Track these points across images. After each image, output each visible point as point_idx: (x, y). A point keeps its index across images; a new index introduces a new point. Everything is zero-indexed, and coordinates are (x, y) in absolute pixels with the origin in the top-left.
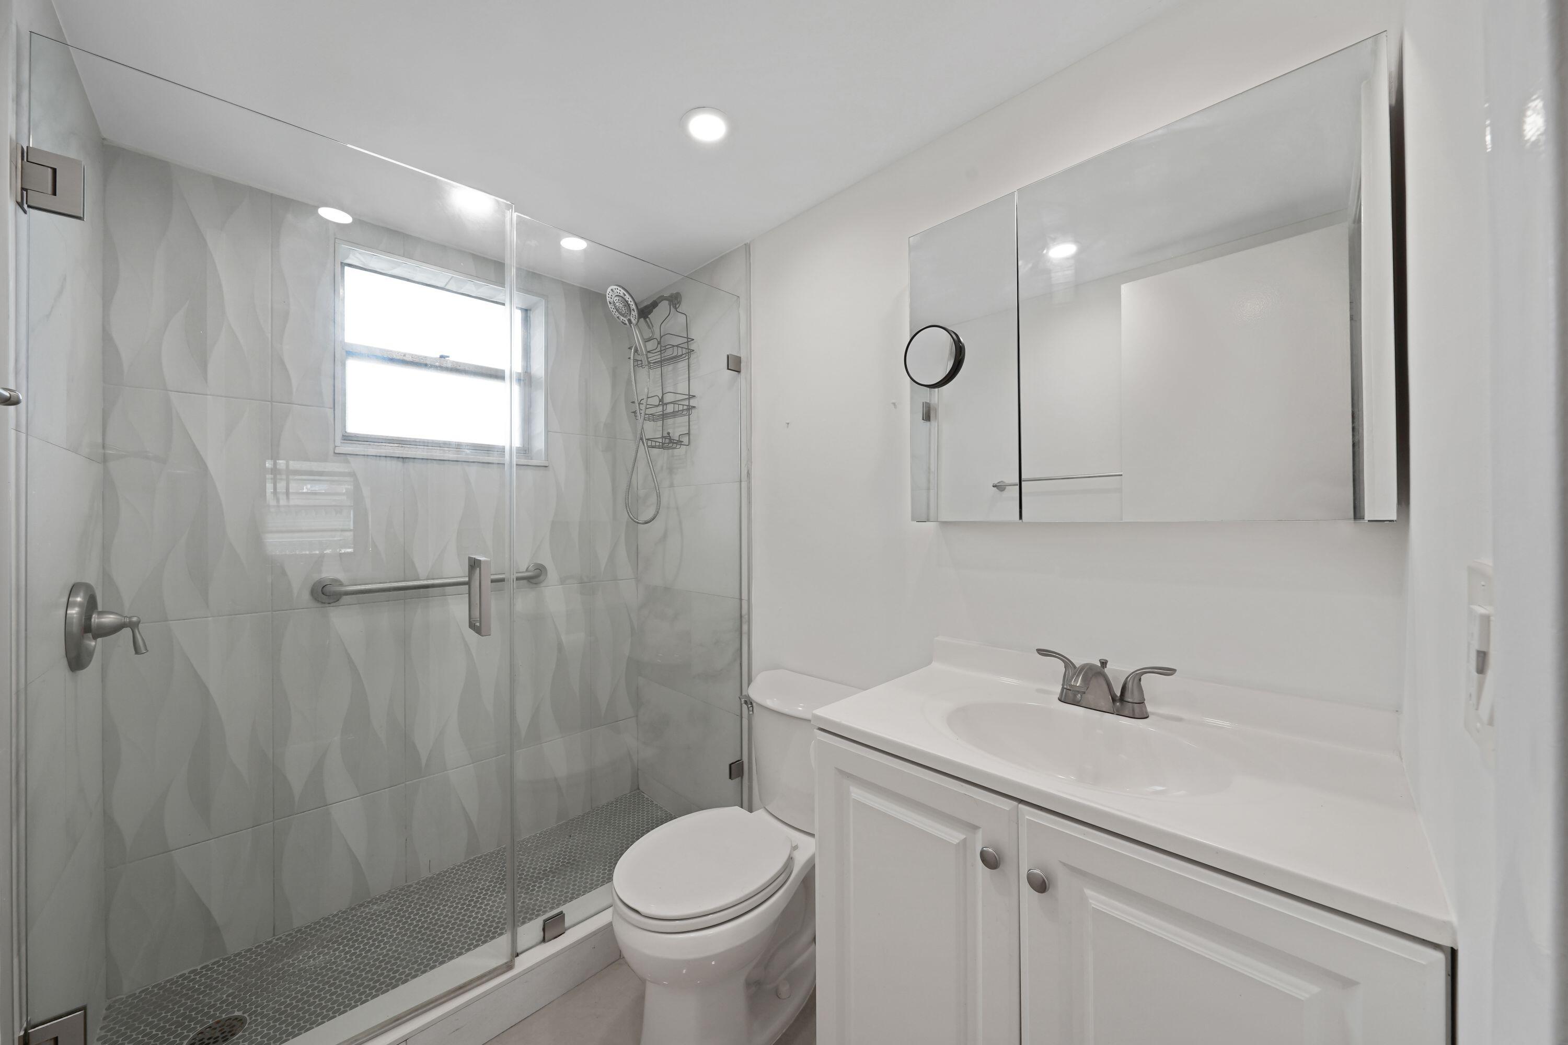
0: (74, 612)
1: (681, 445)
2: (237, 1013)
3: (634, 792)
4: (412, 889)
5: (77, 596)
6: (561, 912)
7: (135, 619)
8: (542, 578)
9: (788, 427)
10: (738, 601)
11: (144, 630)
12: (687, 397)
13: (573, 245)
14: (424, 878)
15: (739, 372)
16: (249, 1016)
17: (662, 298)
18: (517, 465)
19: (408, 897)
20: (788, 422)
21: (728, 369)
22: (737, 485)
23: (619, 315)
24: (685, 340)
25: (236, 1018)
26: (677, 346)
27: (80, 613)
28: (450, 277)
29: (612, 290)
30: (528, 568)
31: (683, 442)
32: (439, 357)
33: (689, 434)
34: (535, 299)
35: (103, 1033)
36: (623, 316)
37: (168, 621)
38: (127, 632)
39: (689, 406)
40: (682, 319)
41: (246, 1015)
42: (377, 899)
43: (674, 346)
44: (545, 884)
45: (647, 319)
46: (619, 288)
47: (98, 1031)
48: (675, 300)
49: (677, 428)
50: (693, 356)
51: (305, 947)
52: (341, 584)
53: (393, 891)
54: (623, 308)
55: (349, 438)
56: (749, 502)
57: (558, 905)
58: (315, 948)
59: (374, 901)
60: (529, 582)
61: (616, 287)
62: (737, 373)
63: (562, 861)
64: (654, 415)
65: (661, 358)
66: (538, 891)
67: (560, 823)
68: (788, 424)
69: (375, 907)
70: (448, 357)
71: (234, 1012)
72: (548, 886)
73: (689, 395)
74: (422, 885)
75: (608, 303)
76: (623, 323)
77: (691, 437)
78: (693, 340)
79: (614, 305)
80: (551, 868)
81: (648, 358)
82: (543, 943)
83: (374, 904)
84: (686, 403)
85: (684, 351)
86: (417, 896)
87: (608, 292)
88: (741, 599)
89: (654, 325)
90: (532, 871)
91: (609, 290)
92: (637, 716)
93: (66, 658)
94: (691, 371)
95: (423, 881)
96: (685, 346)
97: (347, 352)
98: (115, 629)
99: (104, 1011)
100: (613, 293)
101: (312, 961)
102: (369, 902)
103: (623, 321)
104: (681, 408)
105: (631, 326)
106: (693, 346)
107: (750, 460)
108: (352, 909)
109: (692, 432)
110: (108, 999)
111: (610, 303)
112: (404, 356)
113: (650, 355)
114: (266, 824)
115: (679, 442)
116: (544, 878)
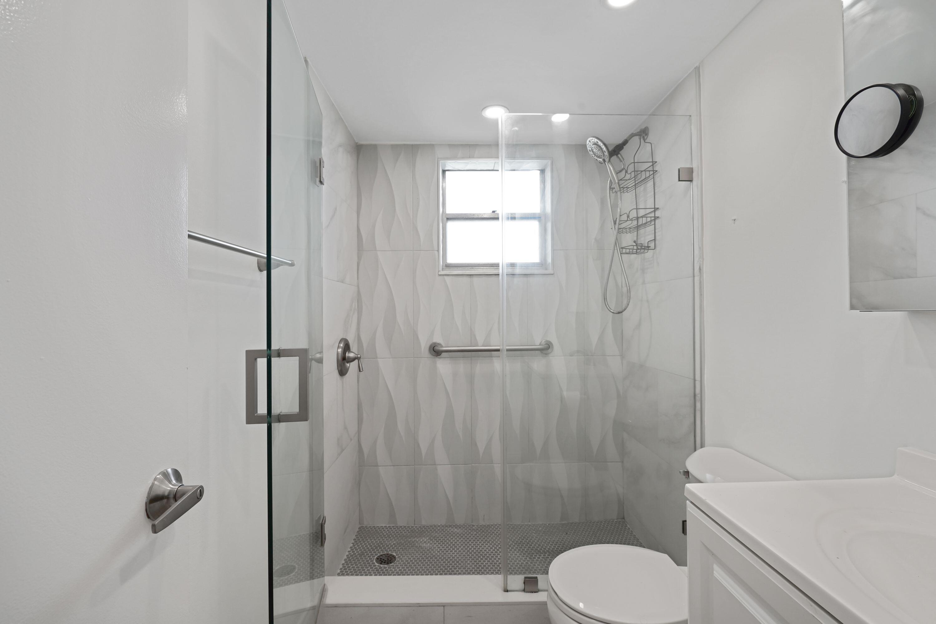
0: (340, 350)
1: (648, 249)
2: (394, 554)
3: (620, 520)
4: (474, 528)
5: (341, 344)
6: (536, 578)
7: (359, 356)
8: (549, 351)
9: (734, 223)
10: (692, 381)
11: (364, 362)
12: (653, 210)
13: (560, 119)
14: (481, 524)
15: (691, 181)
16: (398, 557)
17: (632, 135)
18: (507, 275)
19: (471, 531)
20: (733, 218)
21: (679, 181)
22: (691, 279)
23: (596, 158)
24: (651, 164)
25: (393, 556)
26: (645, 171)
27: (342, 351)
28: (494, 162)
29: (589, 141)
30: (540, 343)
31: (650, 247)
32: (492, 212)
33: (655, 240)
34: (545, 162)
35: (355, 538)
36: (599, 158)
37: (377, 358)
38: (357, 361)
39: (655, 217)
40: (648, 146)
41: (397, 557)
42: (458, 526)
43: (642, 171)
44: (542, 558)
45: (619, 155)
46: (594, 139)
47: (354, 536)
48: (643, 133)
49: (646, 236)
50: (657, 176)
51: (424, 536)
52: (442, 347)
53: (466, 525)
54: (598, 152)
55: (448, 266)
56: (701, 295)
57: (538, 573)
58: (428, 538)
59: (456, 526)
60: (542, 353)
61: (591, 138)
62: (690, 182)
63: (557, 547)
64: (627, 228)
65: (635, 182)
66: (537, 560)
67: (563, 522)
68: (735, 220)
69: (456, 530)
70: (496, 211)
71: (393, 553)
72: (544, 559)
73: (655, 208)
74: (479, 527)
75: (589, 151)
76: (600, 163)
77: (657, 242)
78: (656, 162)
79: (593, 151)
80: (549, 549)
81: (619, 185)
82: (523, 592)
83: (456, 528)
84: (653, 215)
85: (652, 173)
86: (475, 533)
87: (587, 144)
88: (695, 380)
89: (624, 158)
90: (537, 546)
91: (588, 142)
92: (623, 462)
93: (337, 370)
94: (656, 188)
95: (480, 526)
96: (651, 169)
97: (447, 218)
98: (353, 360)
99: (358, 529)
100: (590, 142)
101: (425, 545)
102: (454, 526)
103: (600, 162)
104: (649, 219)
105: (605, 164)
106: (657, 168)
107: (702, 257)
108: (446, 526)
109: (657, 238)
110: (360, 524)
111: (590, 151)
112: (474, 215)
113: (621, 182)
114: (412, 466)
115: (648, 248)
116: (543, 553)
